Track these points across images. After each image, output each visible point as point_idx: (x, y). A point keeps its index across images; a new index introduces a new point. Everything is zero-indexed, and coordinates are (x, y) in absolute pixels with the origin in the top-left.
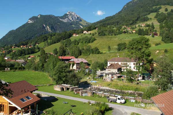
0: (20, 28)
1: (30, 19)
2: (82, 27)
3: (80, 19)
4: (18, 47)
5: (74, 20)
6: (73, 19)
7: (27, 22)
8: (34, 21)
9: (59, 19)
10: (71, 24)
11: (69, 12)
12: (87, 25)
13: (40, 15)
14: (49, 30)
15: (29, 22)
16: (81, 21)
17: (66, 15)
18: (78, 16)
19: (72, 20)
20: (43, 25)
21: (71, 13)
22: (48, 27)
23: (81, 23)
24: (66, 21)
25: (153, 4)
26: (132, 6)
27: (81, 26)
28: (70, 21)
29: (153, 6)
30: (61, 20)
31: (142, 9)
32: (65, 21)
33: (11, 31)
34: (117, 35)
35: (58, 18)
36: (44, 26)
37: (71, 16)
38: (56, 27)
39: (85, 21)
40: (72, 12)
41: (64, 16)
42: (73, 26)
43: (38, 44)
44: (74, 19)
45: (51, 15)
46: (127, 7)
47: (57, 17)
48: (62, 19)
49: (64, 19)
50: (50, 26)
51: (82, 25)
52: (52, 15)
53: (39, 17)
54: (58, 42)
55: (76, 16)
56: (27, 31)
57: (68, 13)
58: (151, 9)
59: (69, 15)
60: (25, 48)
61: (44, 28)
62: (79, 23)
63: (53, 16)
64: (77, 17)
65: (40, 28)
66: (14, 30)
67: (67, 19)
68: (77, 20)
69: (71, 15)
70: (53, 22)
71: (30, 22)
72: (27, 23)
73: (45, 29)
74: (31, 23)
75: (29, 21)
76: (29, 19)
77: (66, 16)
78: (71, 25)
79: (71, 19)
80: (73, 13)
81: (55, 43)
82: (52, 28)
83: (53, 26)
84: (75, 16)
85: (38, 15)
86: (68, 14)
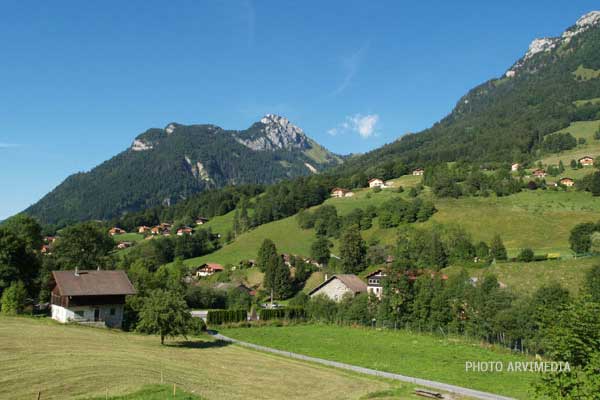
0: (107, 166)
1: (140, 138)
2: (312, 168)
3: (305, 141)
4: (129, 231)
5: (286, 145)
6: (281, 140)
7: (129, 146)
8: (154, 145)
9: (234, 141)
10: (277, 158)
11: (270, 118)
12: (328, 161)
13: (175, 125)
14: (204, 176)
15: (136, 149)
16: (308, 146)
17: (260, 125)
18: (300, 131)
19: (280, 145)
20: (184, 160)
21: (275, 121)
22: (201, 166)
23: (310, 153)
24: (259, 148)
25: (572, 91)
26: (491, 101)
27: (308, 165)
28: (273, 146)
29: (575, 98)
30: (241, 141)
31: (534, 109)
32: (257, 145)
33: (74, 175)
34: (507, 195)
35: (233, 135)
36: (189, 161)
37: (276, 131)
38: (227, 165)
39: (322, 149)
40: (280, 118)
41: (250, 129)
42: (284, 163)
43: (204, 221)
44: (285, 140)
45: (208, 126)
46: (472, 101)
47: (228, 133)
48: (244, 140)
49: (252, 140)
50: (208, 163)
51: (312, 163)
52: (212, 126)
53: (170, 131)
54: (280, 217)
55: (294, 129)
56: (129, 177)
57: (264, 121)
58: (570, 110)
59: (267, 128)
60: (156, 234)
61: (188, 167)
62: (301, 155)
63: (217, 128)
64: (294, 136)
65: (175, 169)
66: (84, 174)
67: (262, 139)
68: (296, 146)
69: (275, 126)
70: (218, 150)
71: (141, 146)
72: (128, 149)
73: (191, 173)
74: (143, 151)
75: (137, 143)
76: (137, 139)
77: (258, 129)
78: (276, 162)
79: (276, 141)
80: (282, 122)
81: (271, 219)
82: (214, 169)
83: (216, 163)
84: (290, 131)
85: (168, 127)
86: (265, 125)
